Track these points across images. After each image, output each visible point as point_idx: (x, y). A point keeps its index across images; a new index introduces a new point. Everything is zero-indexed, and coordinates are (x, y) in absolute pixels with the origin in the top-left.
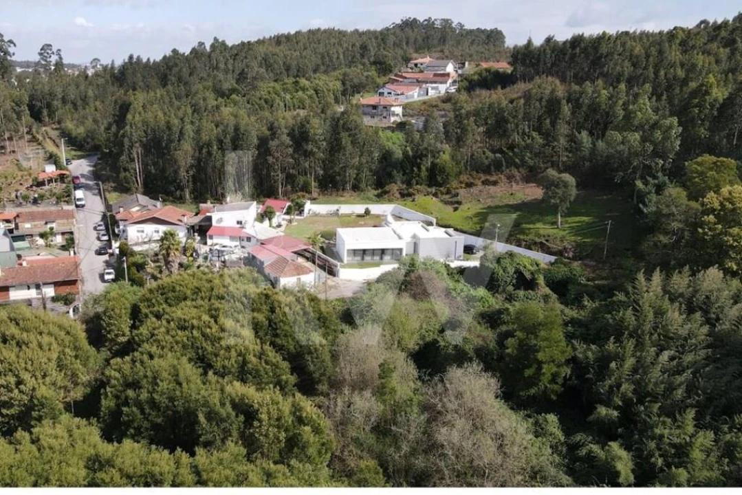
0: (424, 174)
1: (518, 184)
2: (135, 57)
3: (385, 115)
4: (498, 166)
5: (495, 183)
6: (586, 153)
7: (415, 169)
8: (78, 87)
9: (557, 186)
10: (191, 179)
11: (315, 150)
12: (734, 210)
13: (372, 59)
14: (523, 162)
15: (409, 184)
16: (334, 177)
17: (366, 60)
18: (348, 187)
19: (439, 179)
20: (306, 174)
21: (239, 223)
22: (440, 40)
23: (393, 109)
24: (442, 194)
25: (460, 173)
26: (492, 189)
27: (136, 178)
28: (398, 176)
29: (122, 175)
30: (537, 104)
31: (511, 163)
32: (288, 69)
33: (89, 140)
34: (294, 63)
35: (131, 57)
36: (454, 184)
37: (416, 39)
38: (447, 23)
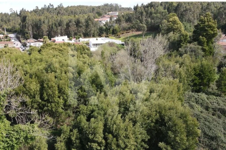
0: (111, 31)
1: (134, 32)
2: (24, 9)
3: (100, 23)
4: (129, 29)
5: (129, 32)
6: (150, 23)
7: (109, 30)
8: (6, 17)
9: (142, 27)
10: (47, 35)
11: (82, 26)
12: (175, 21)
13: (96, 12)
14: (135, 27)
15: (107, 34)
16: (88, 33)
17: (94, 12)
18: (91, 36)
19: (115, 32)
20: (80, 33)
21: (63, 40)
22: (115, 10)
23: (102, 22)
24: (116, 36)
25: (120, 31)
26: (128, 34)
27: (30, 36)
28: (105, 33)
29: (26, 35)
30: (138, 13)
31: (132, 27)
32: (72, 12)
33: (13, 29)
34: (74, 11)
35: (23, 9)
36: (119, 33)
37: (108, 9)
38: (117, 5)
